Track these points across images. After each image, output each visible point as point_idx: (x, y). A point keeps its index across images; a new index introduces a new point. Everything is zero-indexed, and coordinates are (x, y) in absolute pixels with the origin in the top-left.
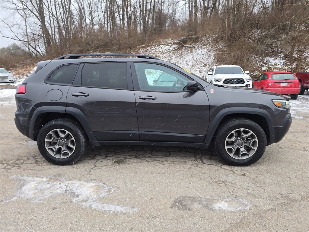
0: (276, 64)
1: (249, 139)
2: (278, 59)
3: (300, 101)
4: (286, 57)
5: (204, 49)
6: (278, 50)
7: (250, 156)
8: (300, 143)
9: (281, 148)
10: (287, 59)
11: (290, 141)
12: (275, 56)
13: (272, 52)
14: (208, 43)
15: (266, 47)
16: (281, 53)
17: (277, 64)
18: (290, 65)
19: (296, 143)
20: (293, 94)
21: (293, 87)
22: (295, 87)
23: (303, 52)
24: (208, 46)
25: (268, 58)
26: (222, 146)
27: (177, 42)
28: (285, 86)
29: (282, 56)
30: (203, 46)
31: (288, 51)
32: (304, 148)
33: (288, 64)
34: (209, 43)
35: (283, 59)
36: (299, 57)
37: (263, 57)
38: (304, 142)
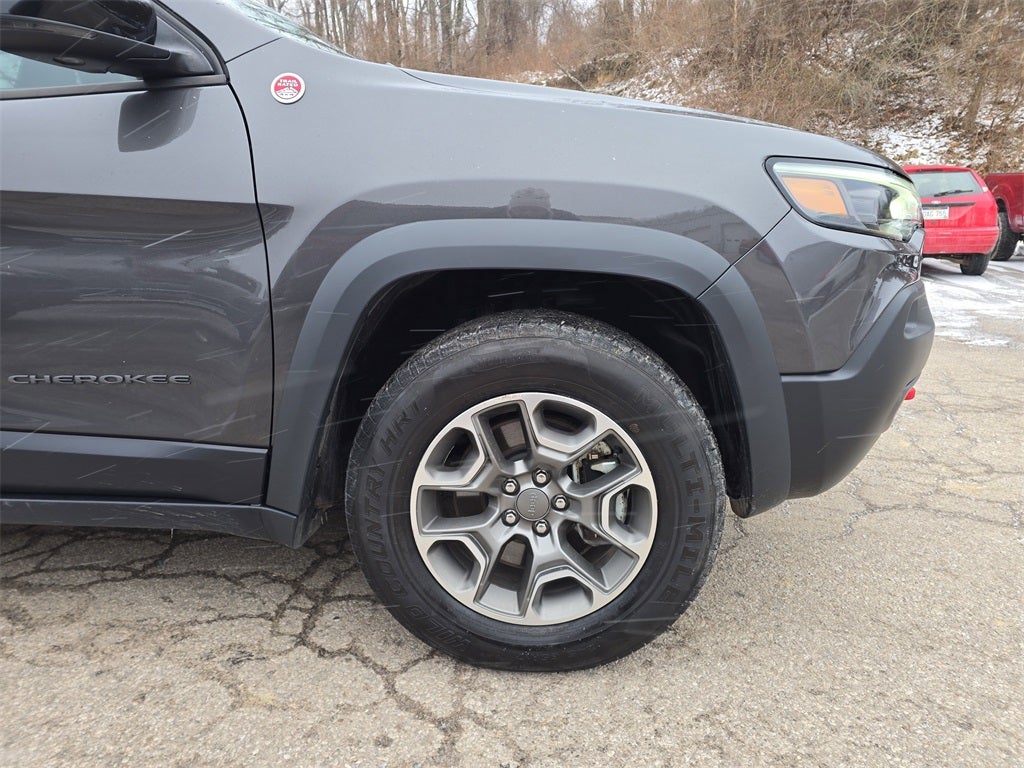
0: (912, 154)
1: (600, 474)
2: (920, 135)
3: (998, 280)
4: (950, 124)
5: (651, 98)
6: (920, 102)
7: (601, 599)
8: (990, 471)
9: (871, 508)
10: (955, 133)
11: (932, 460)
12: (909, 124)
13: (898, 111)
14: (666, 77)
15: (880, 93)
16: (932, 112)
17: (916, 151)
18: (963, 157)
19: (963, 475)
20: (972, 254)
21: (970, 226)
22: (980, 223)
23: (1014, 108)
24: (666, 88)
25: (884, 131)
26: (385, 531)
27: (561, 77)
28: (939, 221)
29: (936, 121)
30: (650, 87)
31: (960, 104)
32: (1010, 504)
33: (956, 150)
34: (672, 76)
35: (940, 132)
36: (998, 127)
37: (866, 129)
38: (1009, 467)
